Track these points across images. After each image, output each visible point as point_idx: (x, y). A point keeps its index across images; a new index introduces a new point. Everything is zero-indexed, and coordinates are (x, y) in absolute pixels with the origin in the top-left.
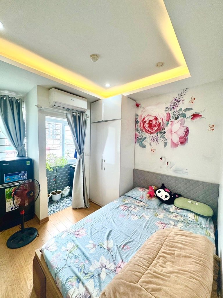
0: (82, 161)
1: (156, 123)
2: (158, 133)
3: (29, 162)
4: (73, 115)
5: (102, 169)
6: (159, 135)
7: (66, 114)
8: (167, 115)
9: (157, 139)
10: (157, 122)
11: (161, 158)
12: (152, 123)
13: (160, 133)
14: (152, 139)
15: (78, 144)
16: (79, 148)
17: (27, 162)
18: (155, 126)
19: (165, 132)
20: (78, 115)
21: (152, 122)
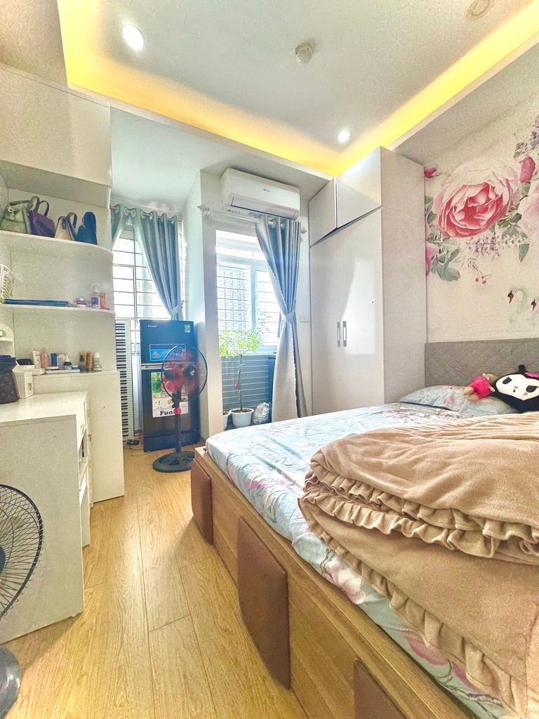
0: (291, 329)
1: (488, 199)
2: (497, 226)
3: (189, 326)
4: (270, 226)
5: (339, 345)
6: (499, 231)
7: (256, 224)
8: (523, 167)
9: (493, 243)
10: (492, 196)
11: (511, 295)
12: (475, 205)
13: (504, 223)
14: (477, 251)
15: (282, 289)
16: (283, 299)
17: (186, 326)
18: (485, 210)
19: (519, 217)
20: (281, 225)
21: (475, 202)
